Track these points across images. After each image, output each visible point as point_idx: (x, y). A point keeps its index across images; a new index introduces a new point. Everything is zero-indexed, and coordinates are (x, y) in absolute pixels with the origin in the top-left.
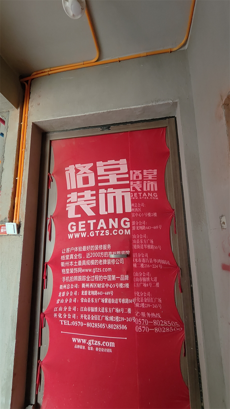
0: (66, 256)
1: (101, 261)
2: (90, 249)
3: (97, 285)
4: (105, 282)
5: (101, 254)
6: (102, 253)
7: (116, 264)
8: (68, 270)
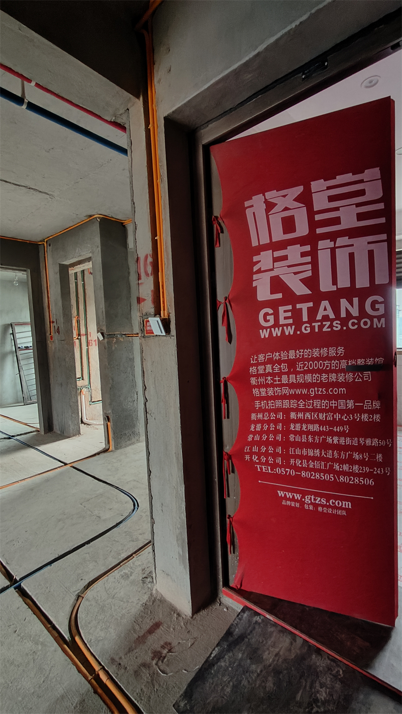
0: (259, 367)
1: (324, 376)
2: (303, 355)
3: (318, 415)
4: (335, 410)
5: (324, 364)
6: (327, 362)
7: (356, 380)
8: (263, 390)
